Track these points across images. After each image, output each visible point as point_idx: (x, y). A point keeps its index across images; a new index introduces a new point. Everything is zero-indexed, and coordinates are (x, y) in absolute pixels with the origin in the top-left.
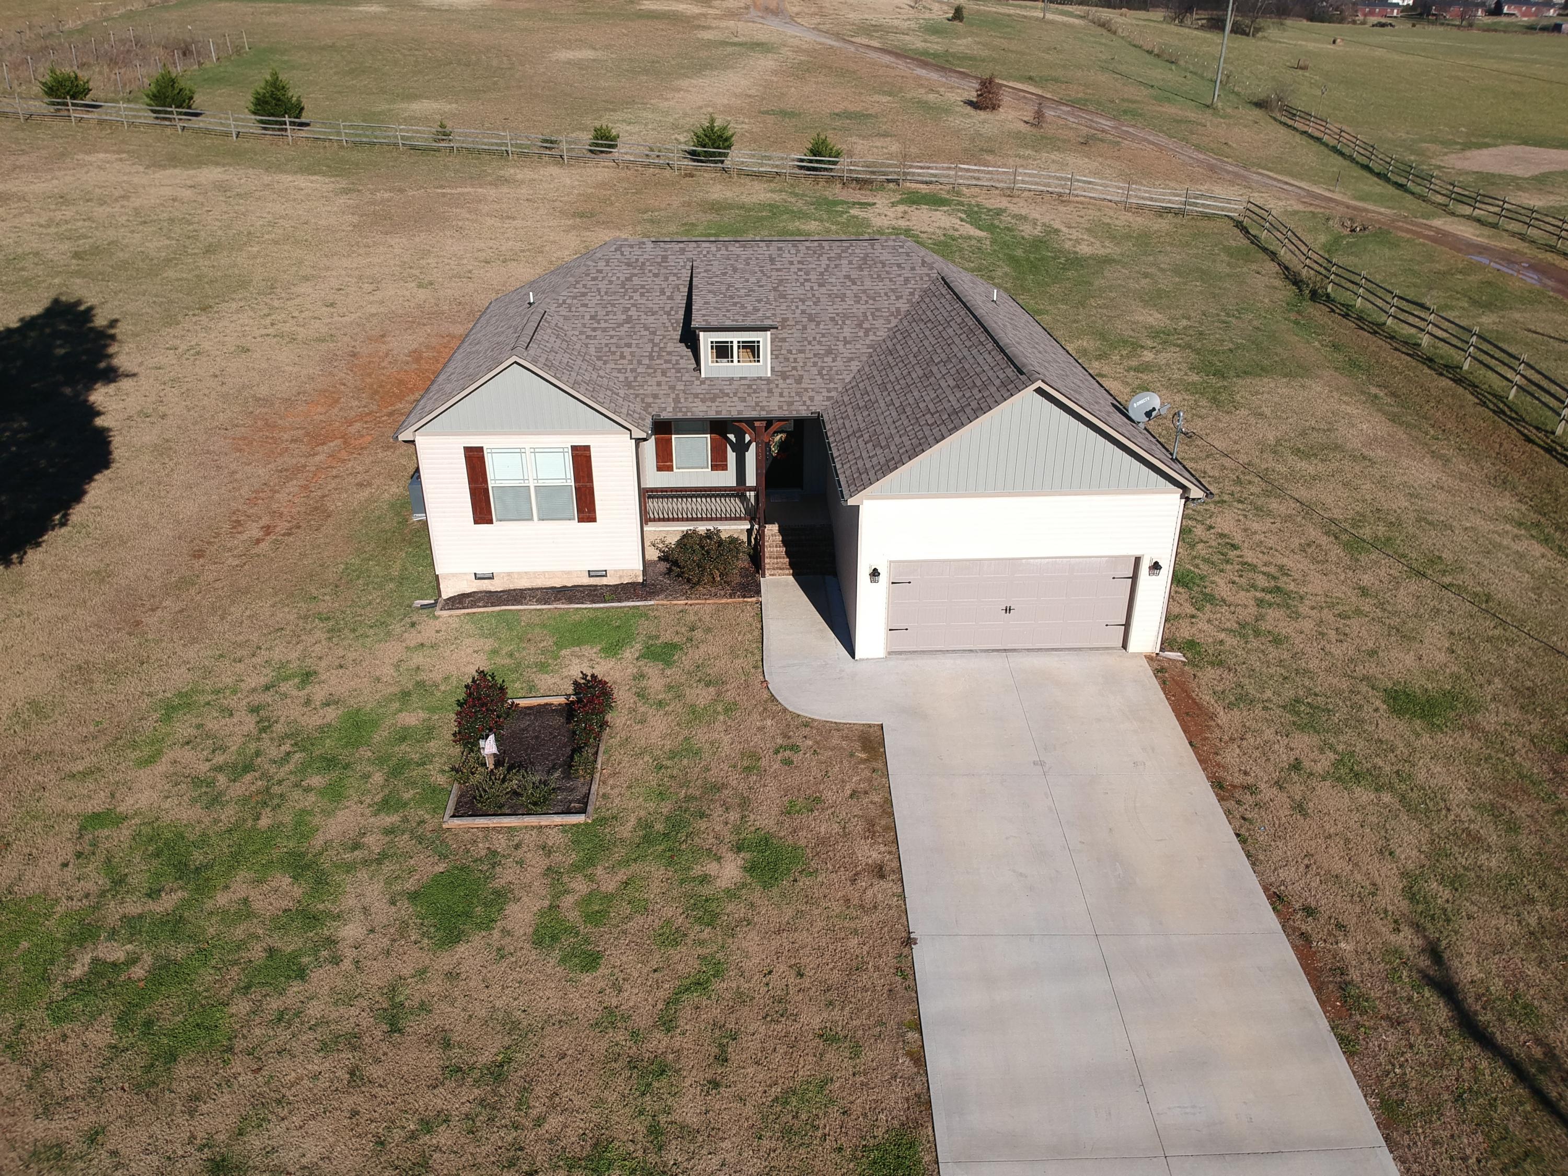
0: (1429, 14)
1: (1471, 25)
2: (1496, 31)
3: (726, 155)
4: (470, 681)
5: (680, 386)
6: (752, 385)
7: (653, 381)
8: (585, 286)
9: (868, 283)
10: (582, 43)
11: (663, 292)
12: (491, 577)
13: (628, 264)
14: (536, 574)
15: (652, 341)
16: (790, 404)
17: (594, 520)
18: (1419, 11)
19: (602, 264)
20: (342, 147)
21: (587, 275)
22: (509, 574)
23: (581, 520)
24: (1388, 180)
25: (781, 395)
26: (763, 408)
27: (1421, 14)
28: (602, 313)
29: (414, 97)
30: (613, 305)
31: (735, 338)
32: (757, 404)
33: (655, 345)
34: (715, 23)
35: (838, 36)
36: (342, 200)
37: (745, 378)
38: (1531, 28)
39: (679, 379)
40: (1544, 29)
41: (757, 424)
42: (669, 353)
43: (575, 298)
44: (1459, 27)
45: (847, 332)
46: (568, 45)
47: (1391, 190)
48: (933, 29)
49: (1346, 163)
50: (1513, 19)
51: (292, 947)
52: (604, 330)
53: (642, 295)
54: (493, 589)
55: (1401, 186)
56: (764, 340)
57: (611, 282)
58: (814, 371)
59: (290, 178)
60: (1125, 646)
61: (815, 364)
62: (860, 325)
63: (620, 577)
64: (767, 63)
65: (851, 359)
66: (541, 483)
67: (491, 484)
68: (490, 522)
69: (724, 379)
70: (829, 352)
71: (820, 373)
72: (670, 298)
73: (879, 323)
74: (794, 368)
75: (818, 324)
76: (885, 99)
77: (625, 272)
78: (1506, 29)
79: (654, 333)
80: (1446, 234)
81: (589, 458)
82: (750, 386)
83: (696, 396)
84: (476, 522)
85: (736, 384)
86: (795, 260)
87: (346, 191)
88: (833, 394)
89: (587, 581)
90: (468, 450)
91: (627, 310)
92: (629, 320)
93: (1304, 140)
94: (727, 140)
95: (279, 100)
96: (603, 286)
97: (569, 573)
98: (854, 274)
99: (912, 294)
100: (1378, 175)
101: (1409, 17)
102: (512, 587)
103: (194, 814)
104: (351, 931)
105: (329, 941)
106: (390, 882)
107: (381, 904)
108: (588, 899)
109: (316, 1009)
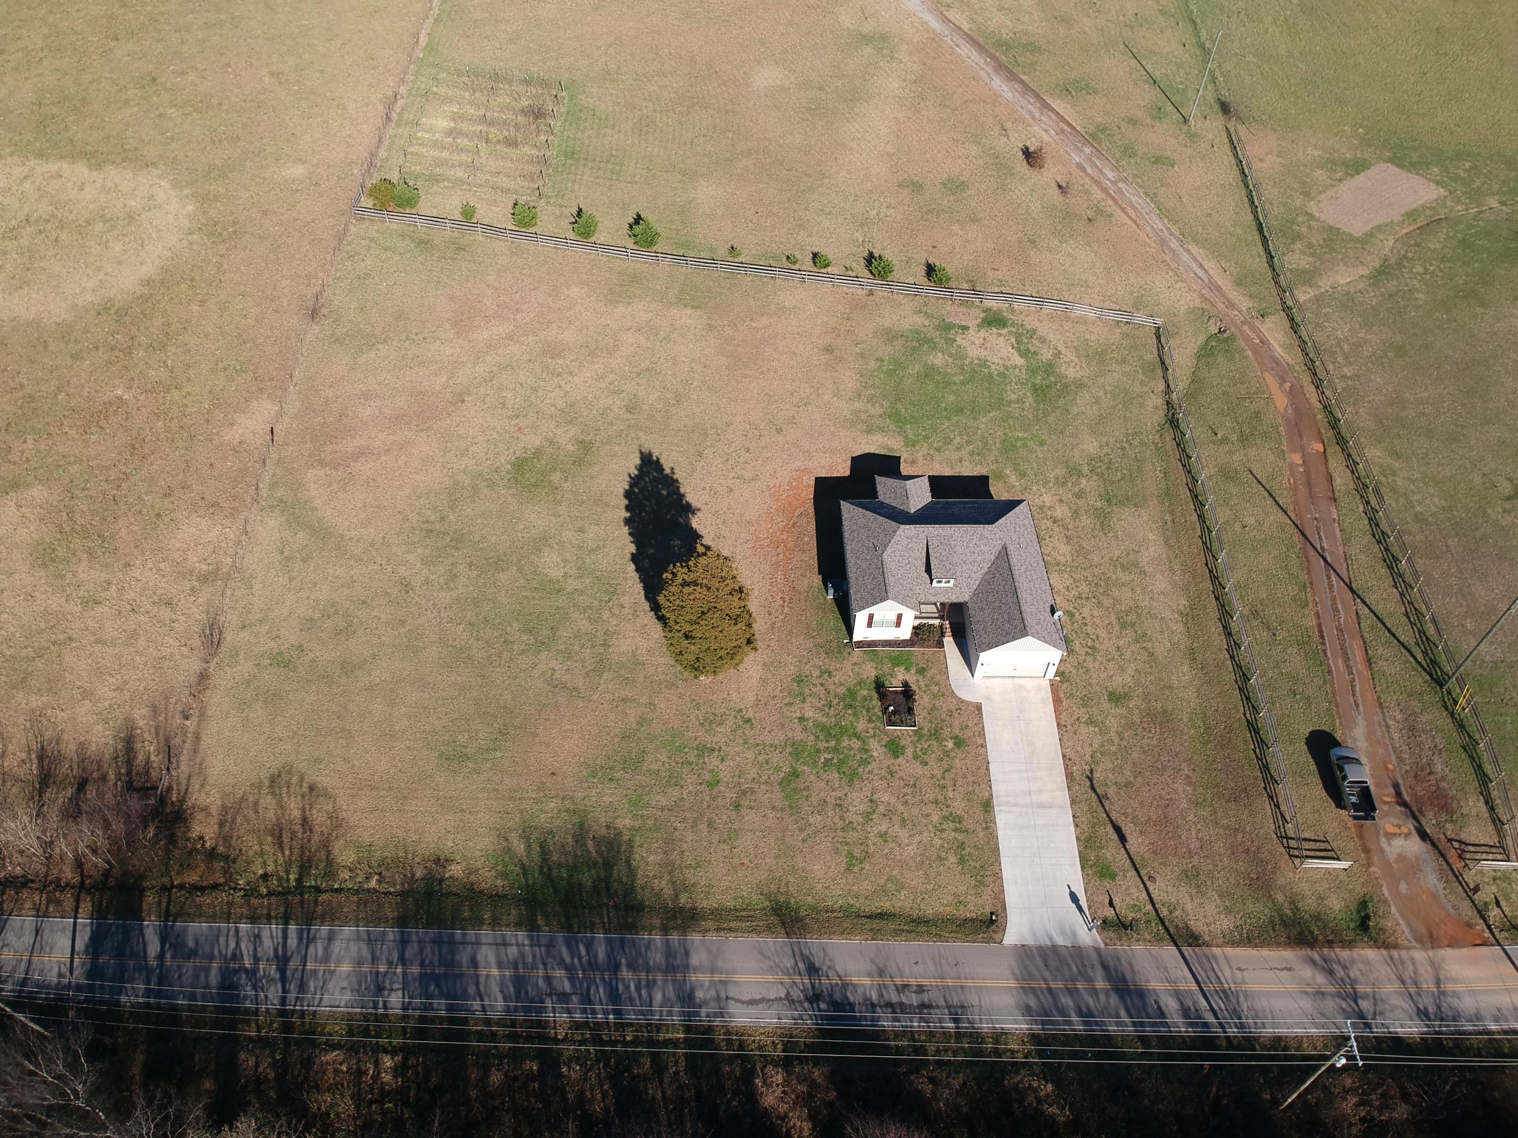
4: (872, 679)
9: (982, 547)
13: (907, 537)
23: (896, 628)
51: (865, 757)
52: (902, 567)
54: (867, 640)
57: (902, 546)
60: (1044, 677)
72: (921, 552)
77: (906, 543)
89: (894, 639)
102: (873, 640)
103: (824, 720)
104: (875, 754)
105: (872, 756)
106: (879, 742)
107: (879, 748)
108: (922, 749)
109: (875, 771)
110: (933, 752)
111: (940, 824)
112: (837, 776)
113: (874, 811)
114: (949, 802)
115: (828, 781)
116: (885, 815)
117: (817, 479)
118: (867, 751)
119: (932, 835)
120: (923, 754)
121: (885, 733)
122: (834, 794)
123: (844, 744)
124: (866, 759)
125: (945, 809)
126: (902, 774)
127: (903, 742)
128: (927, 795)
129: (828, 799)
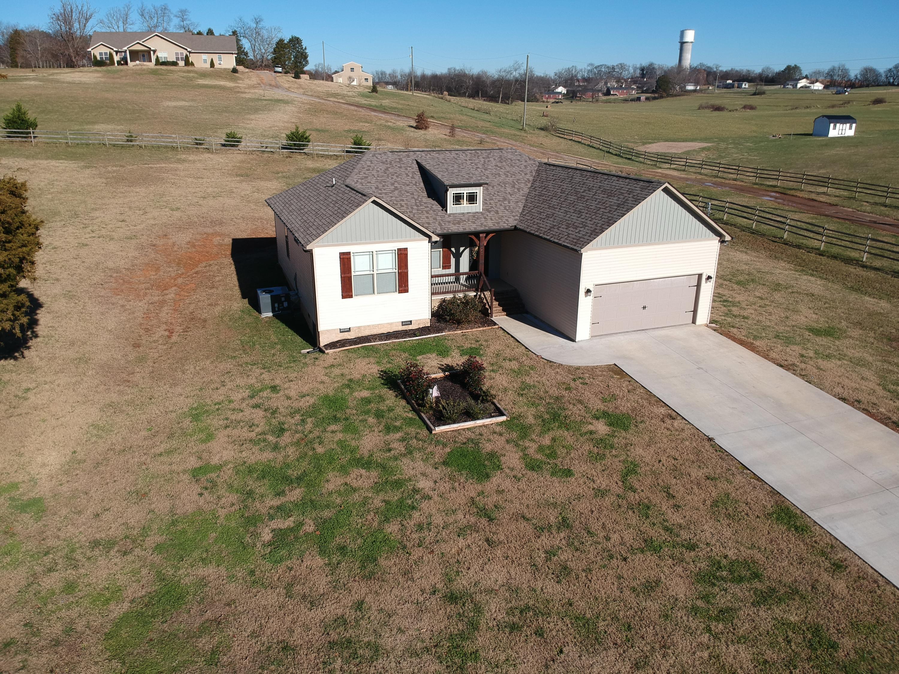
0: (576, 97)
1: (597, 101)
2: (610, 102)
3: (307, 145)
4: (378, 375)
5: (439, 218)
6: (475, 215)
7: (424, 217)
8: (365, 173)
9: (508, 169)
10: (177, 99)
11: (408, 175)
12: (349, 330)
13: (383, 163)
14: (375, 326)
15: (413, 198)
16: (498, 223)
17: (406, 291)
18: (571, 95)
19: (369, 163)
20: (69, 146)
21: (364, 168)
22: (359, 328)
23: (400, 292)
24: (622, 157)
25: (492, 220)
26: (485, 226)
27: (572, 97)
28: (380, 186)
29: (94, 123)
30: (385, 182)
31: (465, 191)
32: (482, 224)
33: (416, 200)
34: (247, 91)
35: (318, 97)
36: (88, 171)
37: (470, 213)
38: (626, 100)
39: (437, 215)
40: (632, 100)
41: (481, 235)
42: (425, 203)
43: (362, 179)
44: (592, 102)
45: (509, 190)
46: (170, 99)
47: (627, 161)
48: (363, 95)
49: (599, 151)
50: (615, 97)
51: (396, 498)
52: (386, 194)
53: (397, 177)
54: (349, 337)
55: (629, 159)
56: (479, 191)
57: (378, 171)
58: (502, 208)
59: (45, 162)
60: (694, 322)
61: (501, 205)
62: (513, 187)
63: (419, 324)
64: (290, 108)
65: (517, 202)
66: (380, 272)
67: (353, 274)
68: (351, 297)
69: (459, 214)
70: (505, 199)
71: (505, 209)
72: (413, 177)
73: (522, 185)
74: (492, 207)
75: (493, 187)
76: (367, 125)
77: (383, 167)
78: (615, 101)
79: (413, 194)
80: (667, 175)
81: (406, 255)
82: (474, 216)
83: (449, 222)
84: (343, 297)
85: (467, 216)
86: (468, 158)
87: (88, 167)
88: (516, 218)
89: (401, 328)
90: (341, 254)
91: (393, 184)
92: (396, 189)
93: (573, 143)
94: (306, 138)
95: (23, 120)
96: (374, 172)
97: (391, 324)
98: (499, 164)
99: (531, 172)
100: (616, 155)
101: (567, 99)
102: (360, 335)
103: (268, 455)
104: (424, 484)
105: (416, 491)
106: (425, 460)
107: (430, 470)
108: (541, 449)
109: (438, 520)
110: (569, 449)
111: (706, 598)
112: (319, 561)
113: (474, 626)
114: (685, 535)
115: (289, 587)
116: (514, 627)
117: (233, 240)
118: (398, 484)
119: (705, 638)
120: (548, 456)
121: (438, 441)
122: (317, 614)
123: (331, 487)
124: (401, 501)
125: (689, 555)
126: (515, 507)
127: (488, 447)
128: (615, 537)
129: (296, 639)
